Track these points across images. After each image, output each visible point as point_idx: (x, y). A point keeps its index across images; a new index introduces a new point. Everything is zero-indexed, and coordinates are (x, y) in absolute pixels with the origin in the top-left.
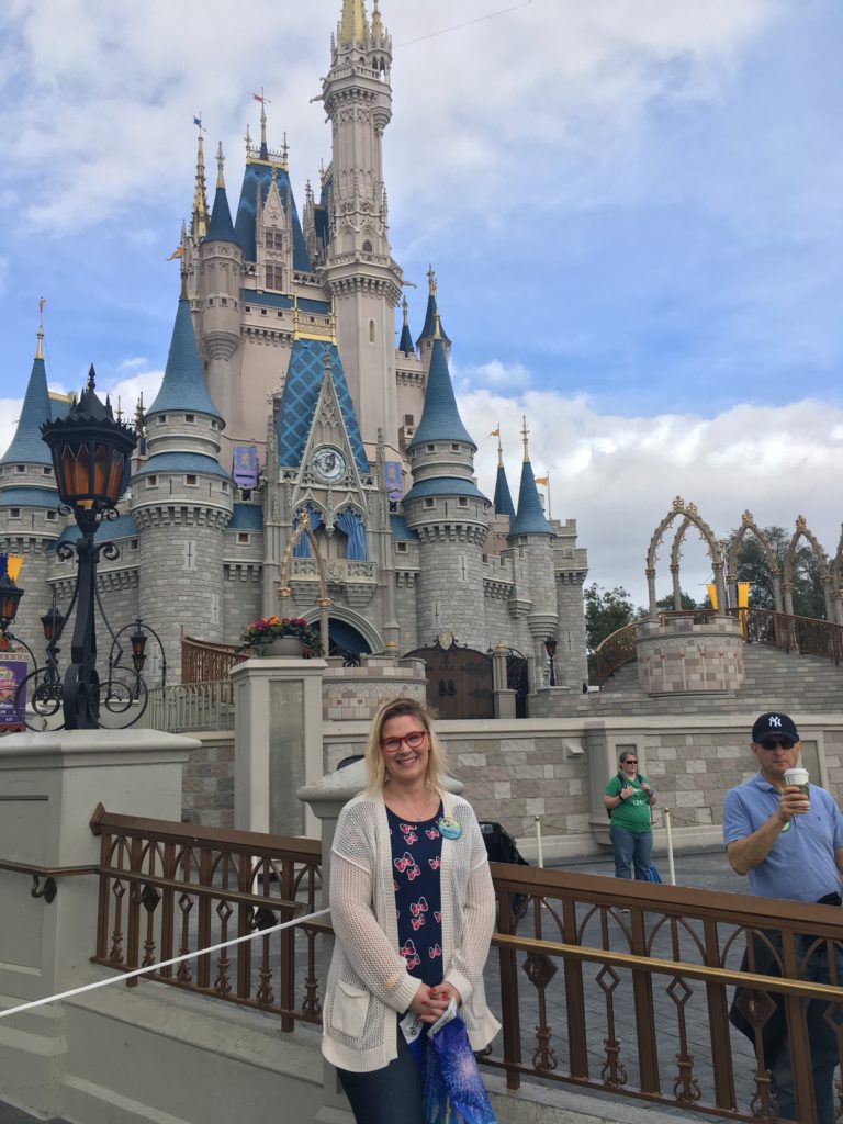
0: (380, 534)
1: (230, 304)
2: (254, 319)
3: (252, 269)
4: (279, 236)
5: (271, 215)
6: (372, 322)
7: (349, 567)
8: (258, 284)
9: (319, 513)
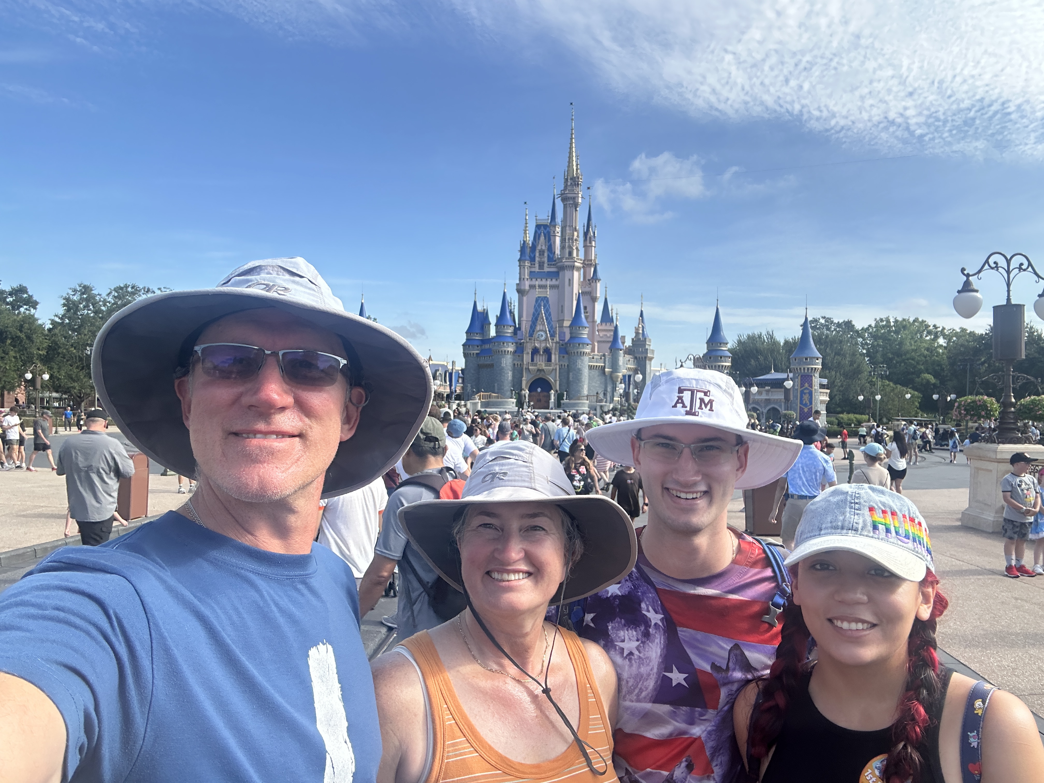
0: (555, 354)
1: (526, 280)
2: (534, 282)
3: (534, 264)
4: (544, 251)
5: (542, 245)
6: (570, 280)
7: (545, 364)
8: (537, 269)
9: (538, 349)
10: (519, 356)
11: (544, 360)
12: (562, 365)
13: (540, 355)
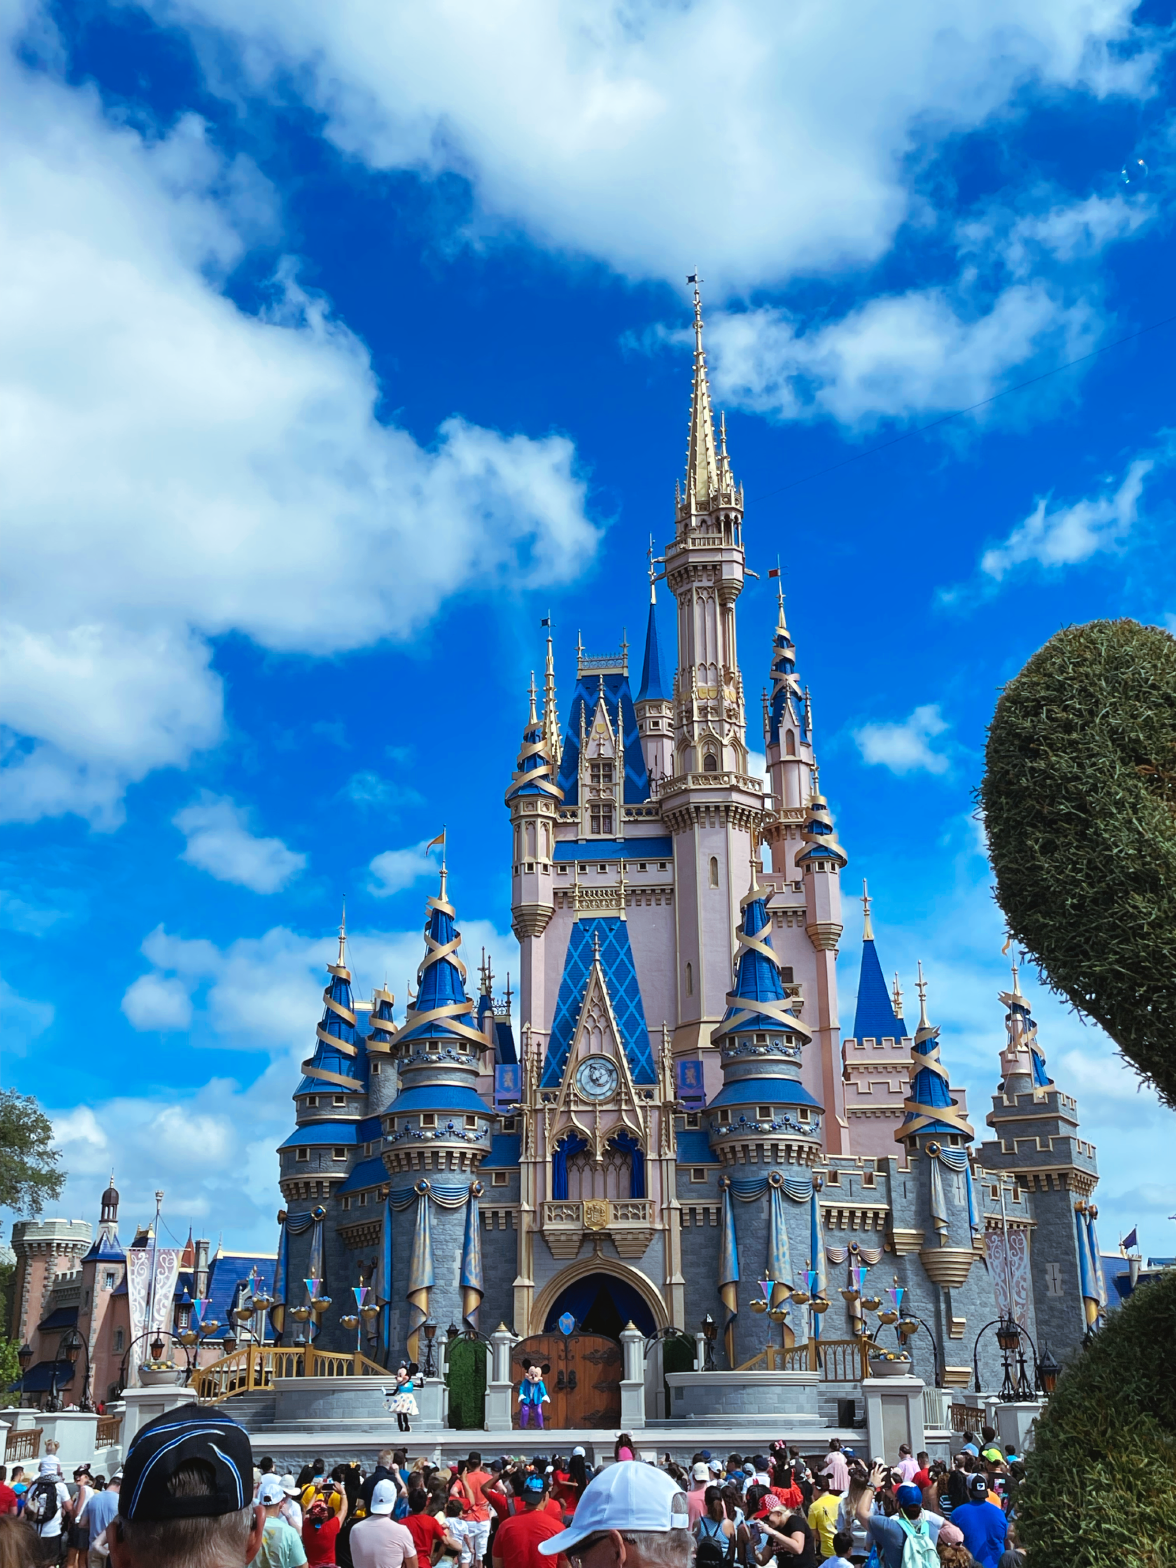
0: (661, 1161)
2: (573, 880)
3: (574, 815)
4: (608, 766)
5: (597, 742)
6: (714, 859)
7: (616, 1208)
8: (580, 832)
9: (584, 1141)
10: (500, 1176)
11: (612, 1191)
12: (693, 1211)
13: (594, 1167)
